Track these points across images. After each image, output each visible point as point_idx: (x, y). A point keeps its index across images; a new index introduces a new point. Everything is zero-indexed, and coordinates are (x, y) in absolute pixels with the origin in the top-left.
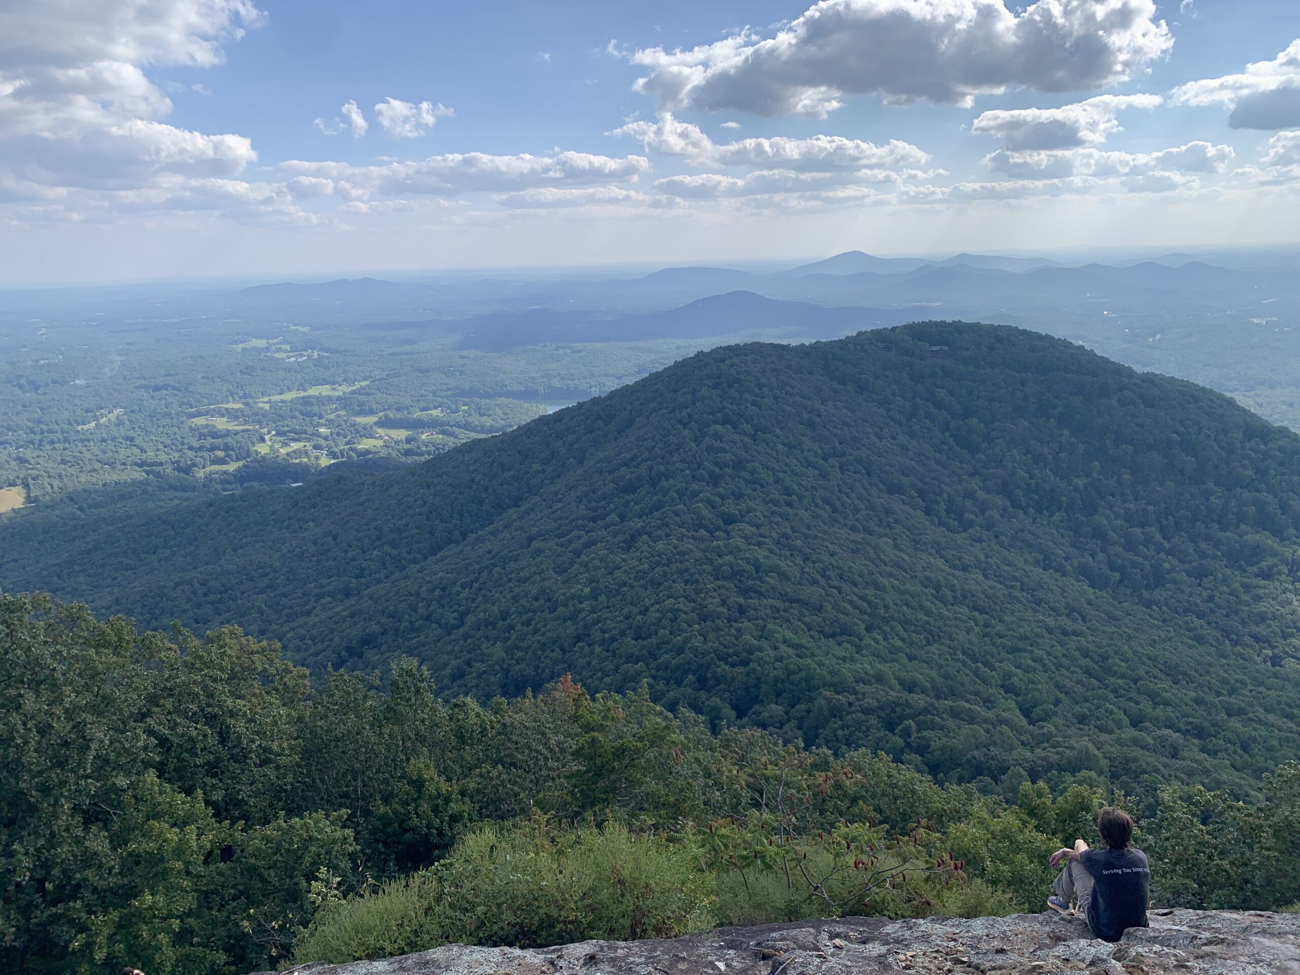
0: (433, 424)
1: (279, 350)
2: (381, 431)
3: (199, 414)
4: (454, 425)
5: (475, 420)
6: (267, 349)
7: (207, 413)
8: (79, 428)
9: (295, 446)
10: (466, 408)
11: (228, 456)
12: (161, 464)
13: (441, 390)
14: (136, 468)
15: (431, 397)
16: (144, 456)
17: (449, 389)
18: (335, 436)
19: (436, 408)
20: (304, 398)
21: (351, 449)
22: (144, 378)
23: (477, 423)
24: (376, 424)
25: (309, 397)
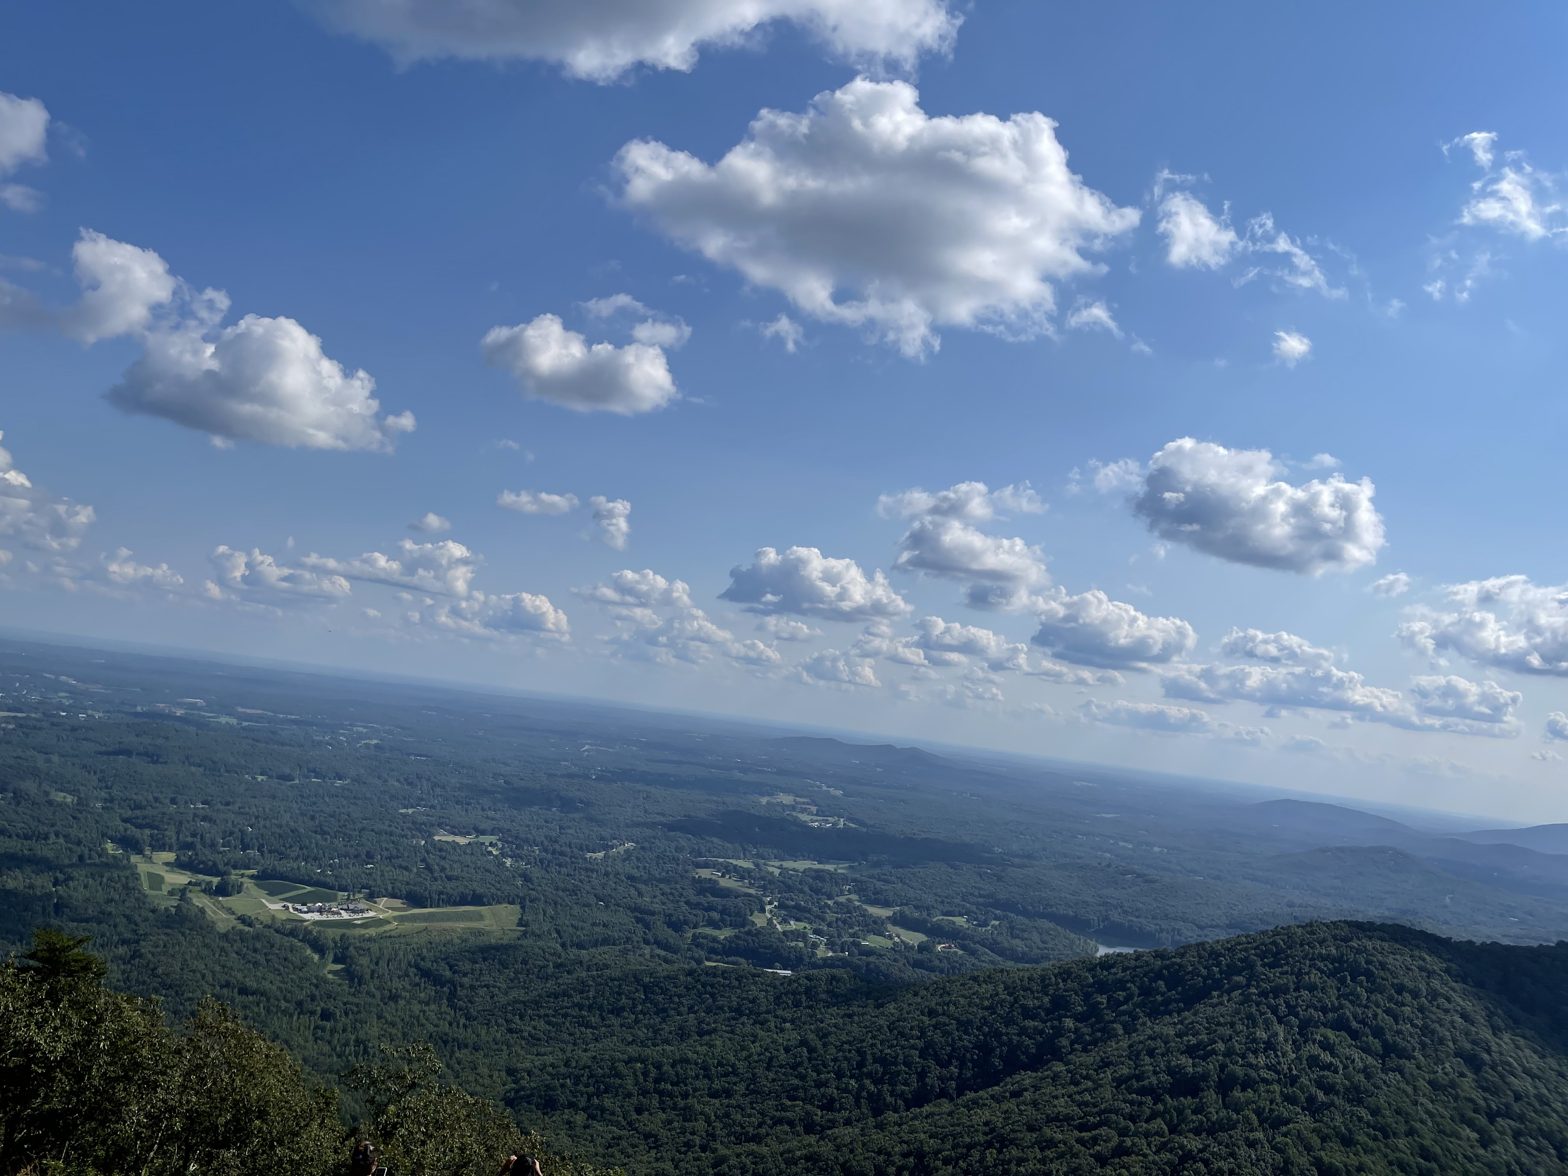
0: (953, 935)
1: (803, 811)
2: (892, 929)
3: (706, 865)
4: (978, 942)
5: (1006, 941)
6: (793, 808)
7: (714, 866)
8: (589, 855)
9: (793, 925)
10: (997, 923)
11: (722, 920)
12: (653, 914)
13: (972, 894)
14: (629, 912)
15: (957, 900)
16: (639, 901)
17: (981, 896)
18: (840, 923)
19: (961, 915)
20: (817, 871)
21: (853, 943)
22: (663, 815)
23: (1006, 945)
24: (888, 918)
25: (823, 871)
